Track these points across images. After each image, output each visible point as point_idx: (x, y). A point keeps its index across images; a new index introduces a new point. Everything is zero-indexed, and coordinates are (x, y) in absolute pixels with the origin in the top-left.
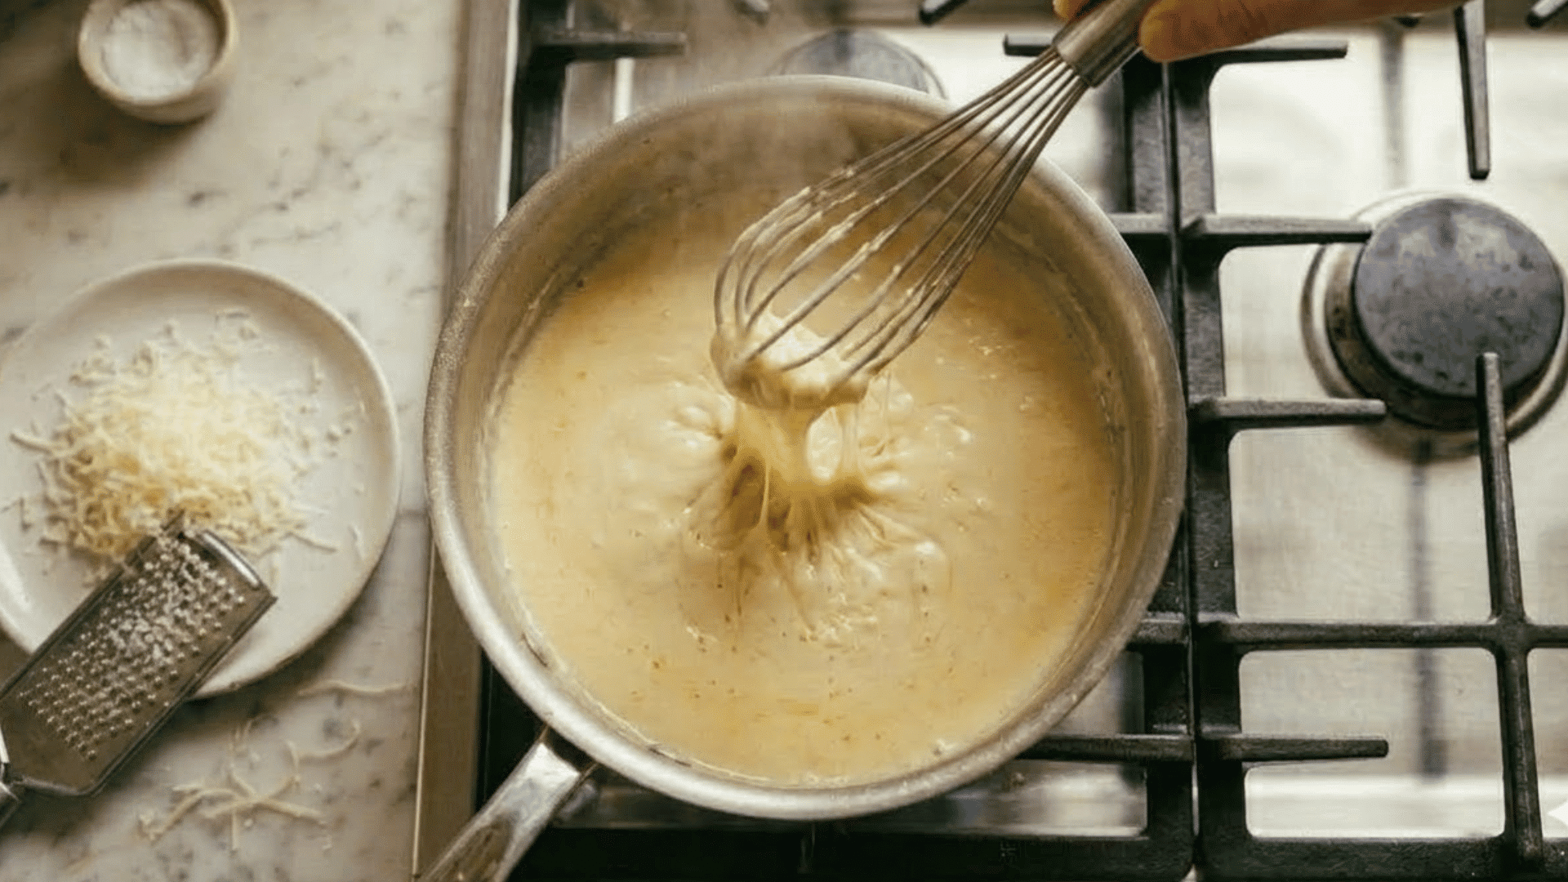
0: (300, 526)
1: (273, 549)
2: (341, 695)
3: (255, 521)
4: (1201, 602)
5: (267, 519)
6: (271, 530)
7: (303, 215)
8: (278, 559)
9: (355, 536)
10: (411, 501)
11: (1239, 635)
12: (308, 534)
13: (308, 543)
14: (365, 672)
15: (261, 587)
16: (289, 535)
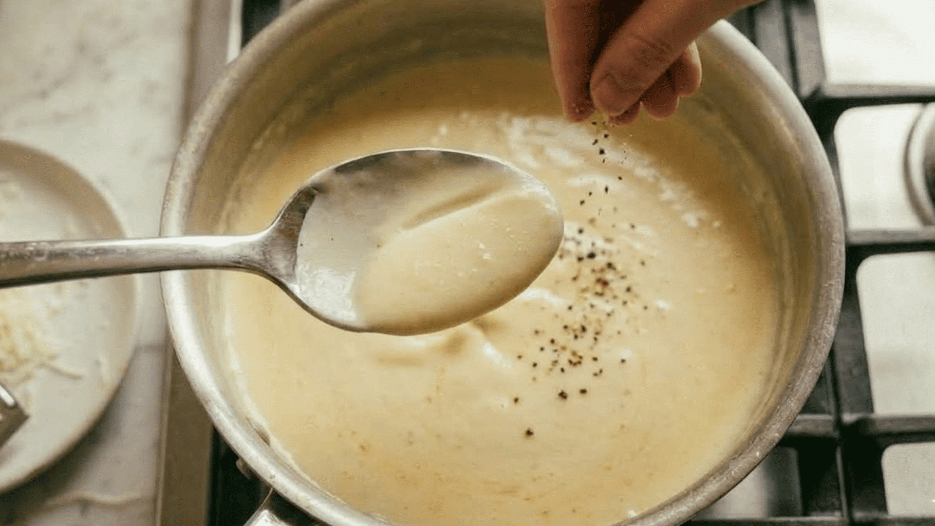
0: (53, 357)
1: (28, 377)
2: (85, 505)
3: (12, 351)
4: (845, 407)
5: (24, 350)
6: (26, 361)
7: (61, 101)
8: (32, 387)
9: (98, 363)
10: (150, 334)
11: (882, 428)
12: (61, 364)
13: (57, 372)
14: (106, 485)
15: (16, 406)
16: (42, 365)
